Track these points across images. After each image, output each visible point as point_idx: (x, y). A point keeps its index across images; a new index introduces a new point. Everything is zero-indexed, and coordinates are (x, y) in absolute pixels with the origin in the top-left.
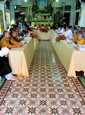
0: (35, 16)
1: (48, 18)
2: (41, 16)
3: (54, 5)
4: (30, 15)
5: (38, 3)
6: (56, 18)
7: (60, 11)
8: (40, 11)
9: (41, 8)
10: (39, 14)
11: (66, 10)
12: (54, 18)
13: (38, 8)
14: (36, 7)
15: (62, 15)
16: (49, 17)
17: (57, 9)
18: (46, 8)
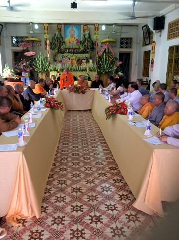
0: (57, 60)
1: (86, 63)
2: (70, 59)
3: (97, 37)
4: (47, 58)
5: (63, 32)
6: (103, 63)
7: (111, 50)
8: (69, 49)
9: (70, 43)
10: (65, 54)
11: (122, 47)
12: (98, 63)
13: (64, 42)
14: (59, 39)
15: (115, 58)
16: (87, 61)
17: (104, 45)
18: (80, 42)
